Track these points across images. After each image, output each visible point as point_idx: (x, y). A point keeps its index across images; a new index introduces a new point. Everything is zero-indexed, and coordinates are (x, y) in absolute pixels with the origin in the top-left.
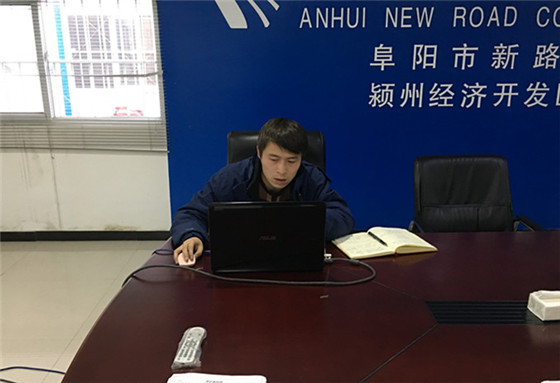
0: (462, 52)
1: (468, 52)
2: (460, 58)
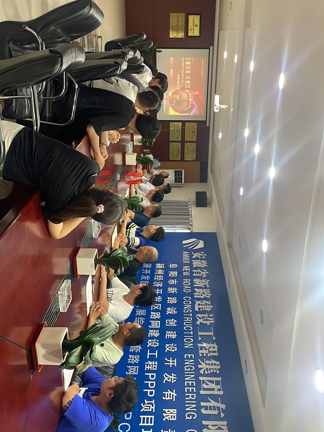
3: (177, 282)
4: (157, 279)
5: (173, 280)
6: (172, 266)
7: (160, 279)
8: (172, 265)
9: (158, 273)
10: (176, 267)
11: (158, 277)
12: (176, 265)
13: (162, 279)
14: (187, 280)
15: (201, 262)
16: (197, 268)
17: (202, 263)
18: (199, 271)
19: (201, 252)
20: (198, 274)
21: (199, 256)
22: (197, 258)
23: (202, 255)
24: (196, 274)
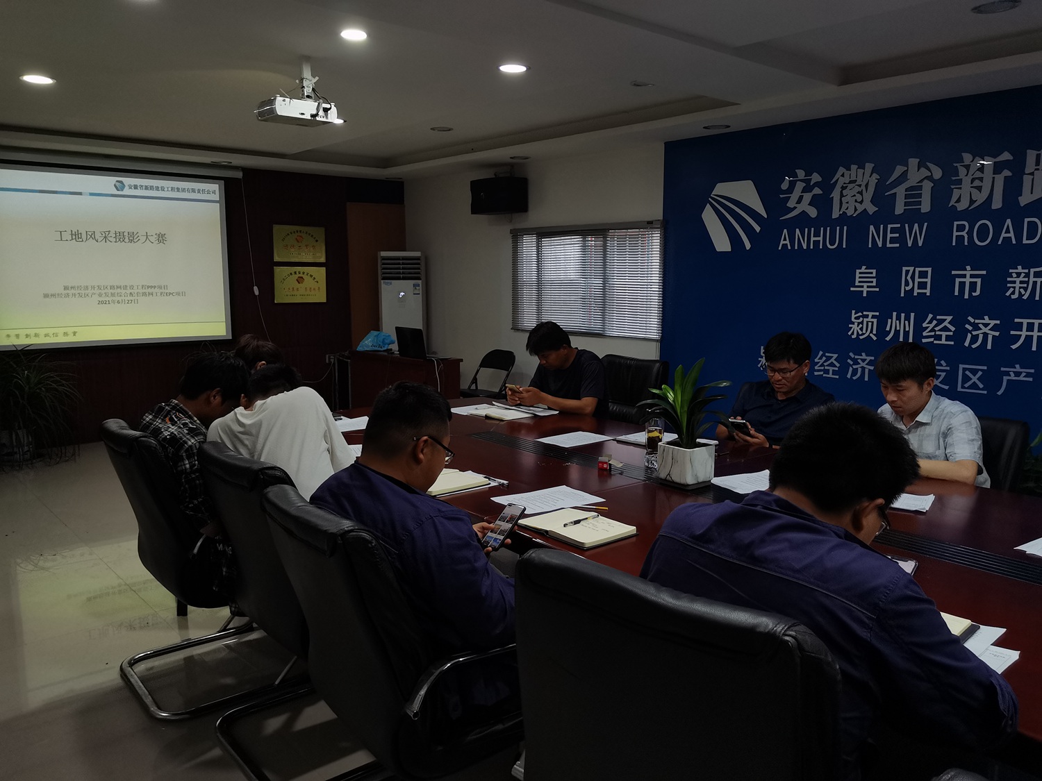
0: (964, 276)
1: (972, 276)
2: (962, 285)
3: (968, 268)
4: (944, 334)
5: (958, 280)
6: (865, 285)
7: (946, 324)
8: (857, 284)
9: (906, 334)
10: (874, 271)
11: (933, 330)
12: (858, 271)
13: (949, 318)
14: (955, 234)
15: (843, 188)
16: (883, 199)
17: (851, 182)
18: (900, 191)
19: (785, 186)
20: (920, 196)
21: (808, 197)
22: (823, 203)
23: (800, 186)
24: (919, 203)
